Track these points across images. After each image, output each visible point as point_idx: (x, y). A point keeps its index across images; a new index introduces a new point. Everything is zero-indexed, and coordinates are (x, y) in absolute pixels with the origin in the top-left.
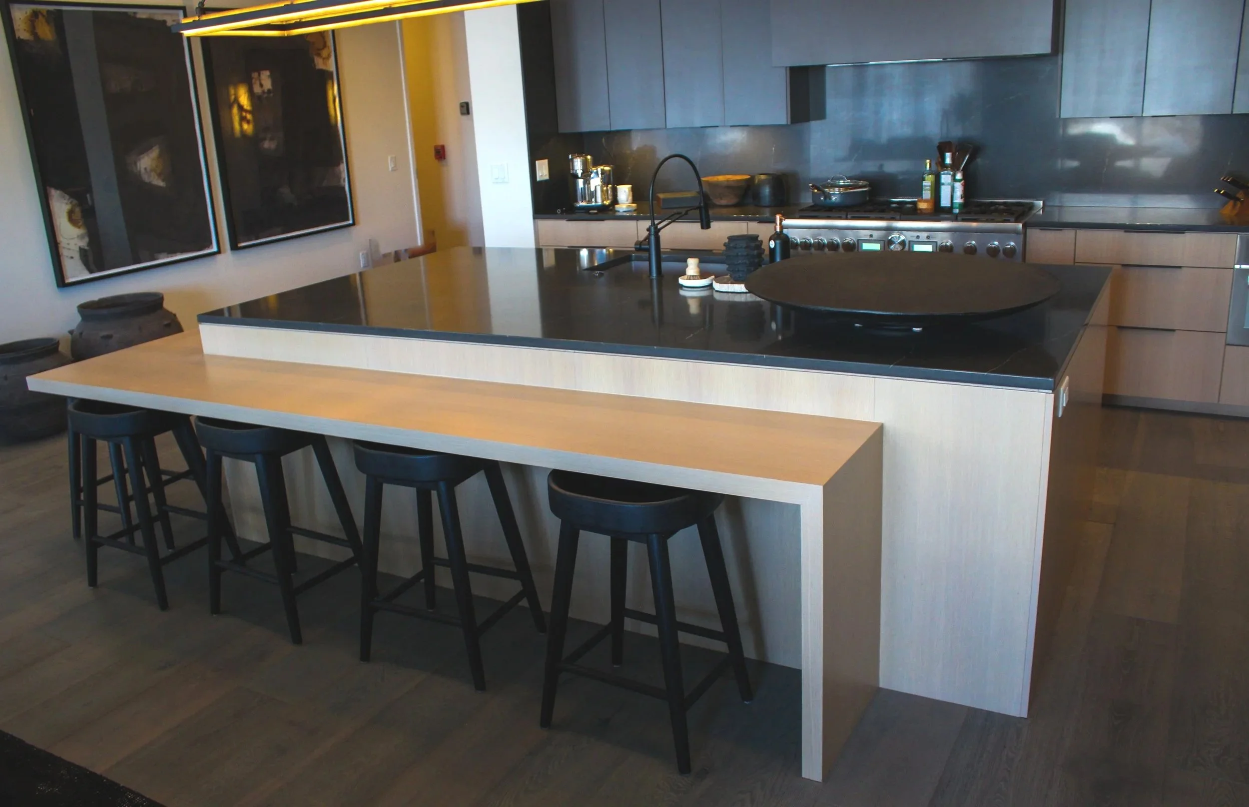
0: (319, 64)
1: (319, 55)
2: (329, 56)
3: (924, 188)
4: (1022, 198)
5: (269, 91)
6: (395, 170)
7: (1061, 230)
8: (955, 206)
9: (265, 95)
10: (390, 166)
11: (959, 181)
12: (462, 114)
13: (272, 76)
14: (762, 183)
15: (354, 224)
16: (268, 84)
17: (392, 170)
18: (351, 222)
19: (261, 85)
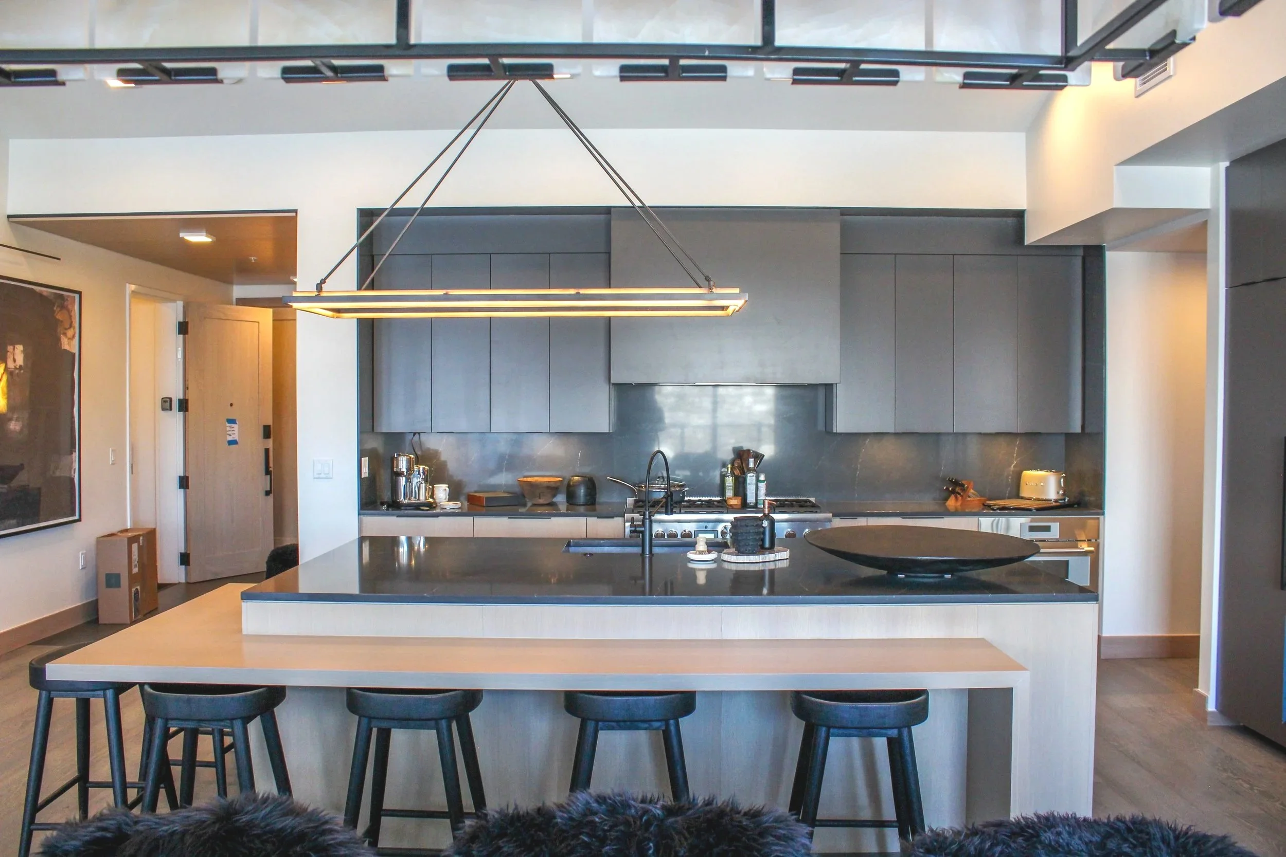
0: (65, 344)
1: (65, 334)
2: (74, 336)
3: (727, 488)
4: (797, 496)
5: (20, 366)
6: (114, 464)
7: (856, 518)
8: (759, 501)
9: (17, 371)
10: (111, 459)
11: (763, 481)
12: (163, 409)
13: (25, 351)
14: (578, 484)
15: (79, 520)
16: (20, 360)
17: (112, 464)
18: (77, 517)
19: (14, 361)
